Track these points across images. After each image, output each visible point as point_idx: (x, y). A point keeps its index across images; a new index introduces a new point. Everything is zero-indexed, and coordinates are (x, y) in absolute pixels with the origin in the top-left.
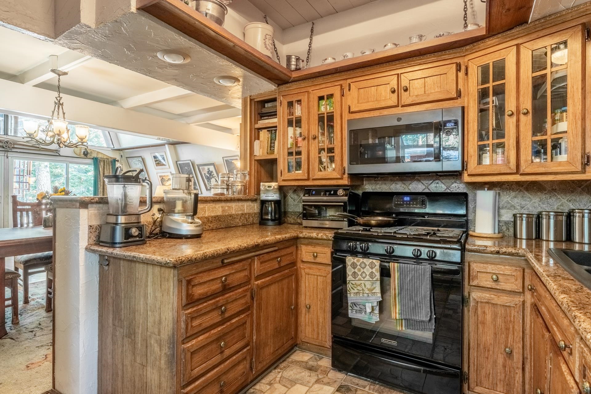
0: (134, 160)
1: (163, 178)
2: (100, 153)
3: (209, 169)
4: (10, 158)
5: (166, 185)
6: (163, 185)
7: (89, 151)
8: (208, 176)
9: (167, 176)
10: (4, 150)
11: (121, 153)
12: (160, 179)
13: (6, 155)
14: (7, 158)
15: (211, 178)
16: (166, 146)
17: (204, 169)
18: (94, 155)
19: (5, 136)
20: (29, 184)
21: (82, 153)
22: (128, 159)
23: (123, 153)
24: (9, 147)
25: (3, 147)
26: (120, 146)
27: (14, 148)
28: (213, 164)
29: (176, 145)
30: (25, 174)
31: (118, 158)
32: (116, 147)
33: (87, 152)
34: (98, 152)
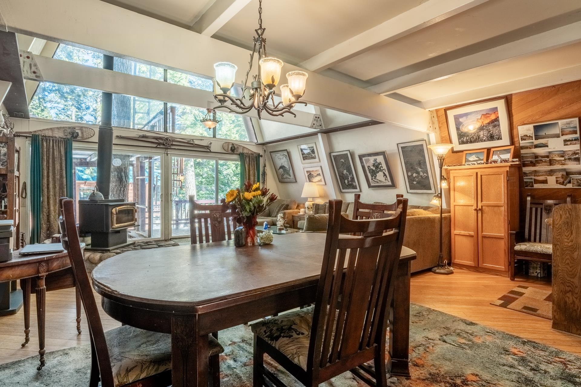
0: (278, 155)
1: (310, 174)
2: (245, 148)
3: (375, 160)
4: (169, 155)
5: (314, 181)
6: (310, 181)
7: (236, 147)
8: (374, 169)
9: (316, 171)
10: (164, 147)
11: (264, 147)
12: (307, 175)
13: (166, 152)
14: (167, 155)
15: (378, 172)
16: (319, 135)
17: (367, 161)
18: (240, 151)
19: (165, 134)
20: (182, 182)
21: (230, 149)
22: (272, 154)
23: (266, 147)
24: (168, 144)
25: (164, 145)
26: (264, 140)
27: (172, 145)
28: (383, 153)
29: (330, 134)
30: (178, 173)
31: (261, 153)
32: (260, 141)
33: (234, 147)
34: (244, 147)
